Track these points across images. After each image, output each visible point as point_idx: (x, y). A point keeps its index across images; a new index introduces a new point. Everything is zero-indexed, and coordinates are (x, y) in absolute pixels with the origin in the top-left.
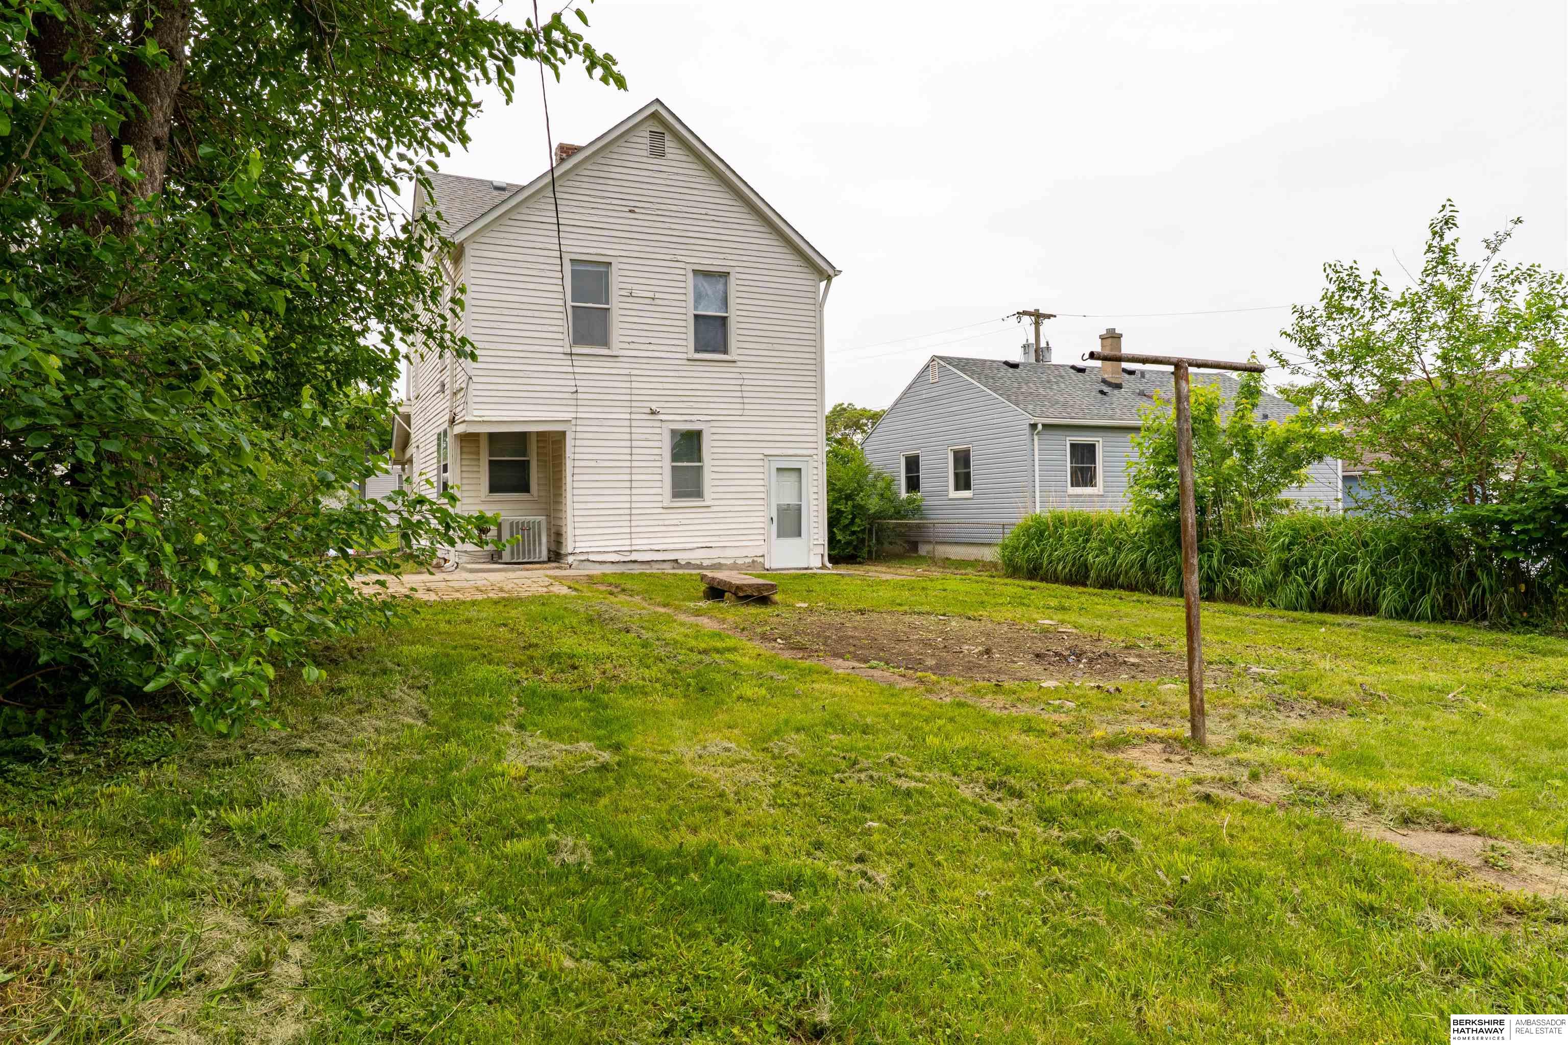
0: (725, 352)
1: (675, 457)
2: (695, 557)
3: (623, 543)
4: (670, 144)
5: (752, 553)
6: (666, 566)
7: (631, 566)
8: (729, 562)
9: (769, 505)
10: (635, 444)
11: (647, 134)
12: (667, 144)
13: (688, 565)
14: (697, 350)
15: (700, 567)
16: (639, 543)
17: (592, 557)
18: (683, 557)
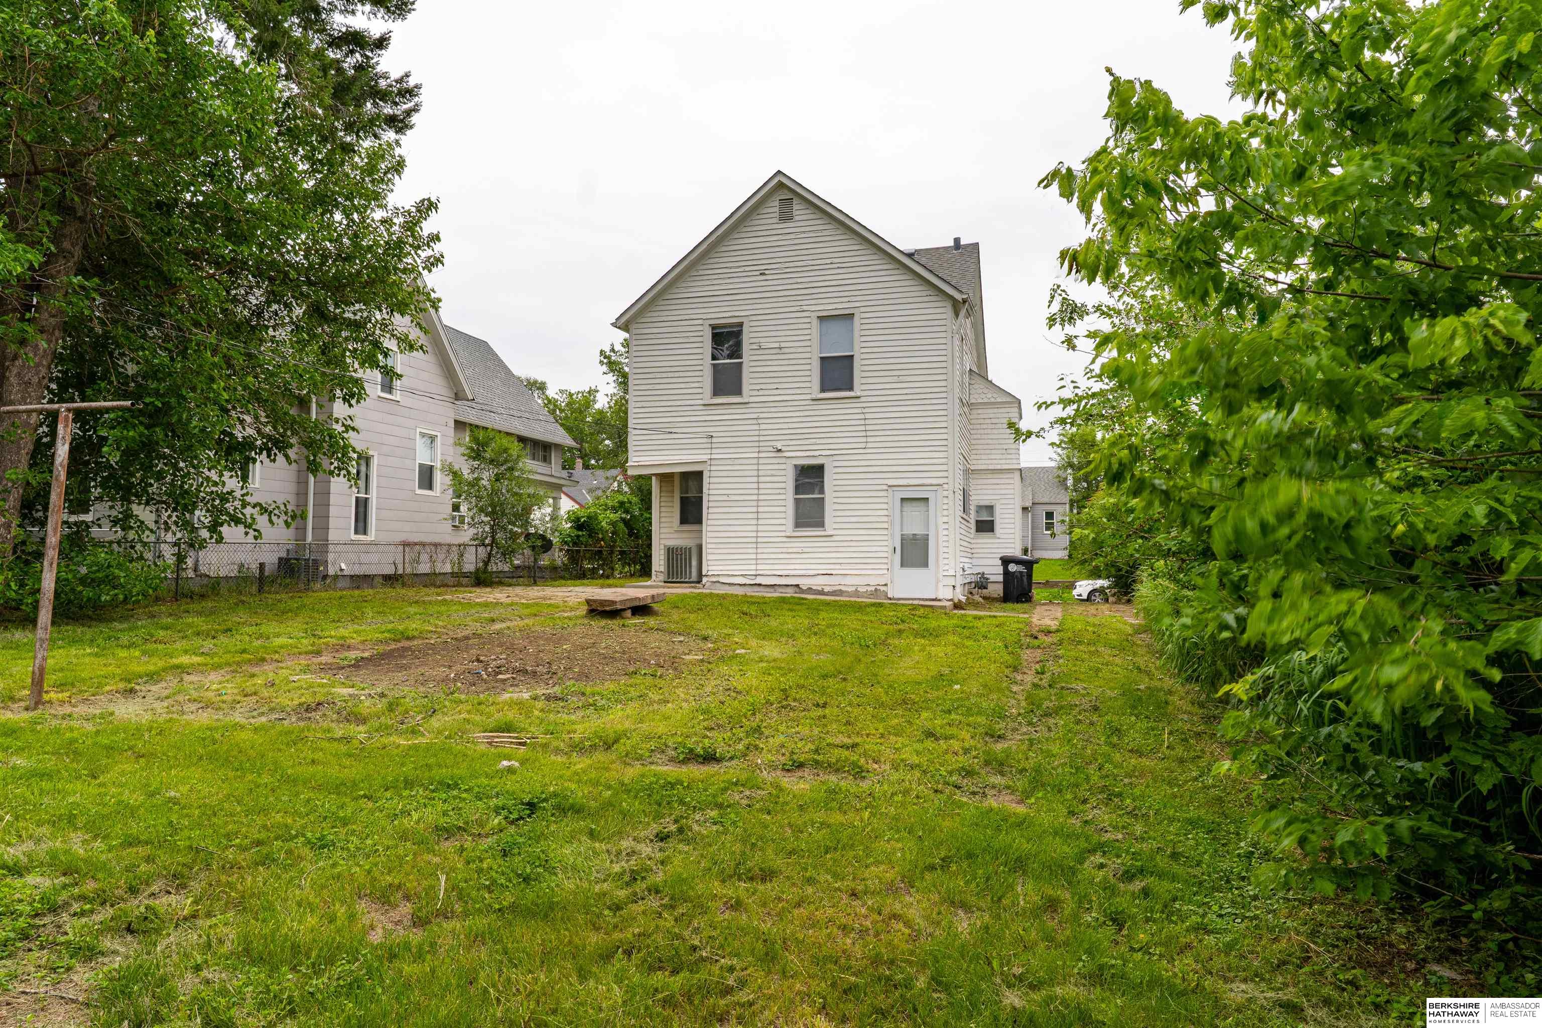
0: (851, 389)
1: (798, 489)
2: (817, 583)
3: (751, 569)
4: (798, 208)
5: (874, 581)
6: (789, 590)
7: (756, 589)
8: (850, 589)
9: (892, 535)
10: (762, 479)
11: (777, 203)
12: (795, 207)
13: (810, 590)
14: (823, 390)
15: (822, 593)
16: (764, 568)
17: (722, 580)
18: (805, 583)
